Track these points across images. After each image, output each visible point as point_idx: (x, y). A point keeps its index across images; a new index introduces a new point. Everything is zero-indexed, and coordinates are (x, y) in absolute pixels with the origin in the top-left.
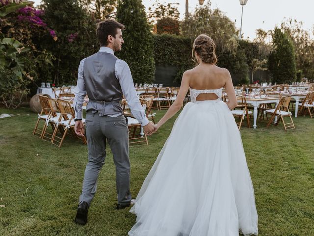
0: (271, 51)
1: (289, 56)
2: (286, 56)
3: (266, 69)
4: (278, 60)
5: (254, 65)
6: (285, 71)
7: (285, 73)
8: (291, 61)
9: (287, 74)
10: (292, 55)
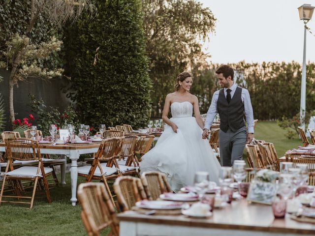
0: (76, 8)
1: (126, 33)
2: (117, 32)
3: (58, 73)
4: (92, 45)
5: (15, 57)
6: (118, 82)
7: (117, 87)
8: (132, 50)
9: (123, 92)
10: (135, 29)
